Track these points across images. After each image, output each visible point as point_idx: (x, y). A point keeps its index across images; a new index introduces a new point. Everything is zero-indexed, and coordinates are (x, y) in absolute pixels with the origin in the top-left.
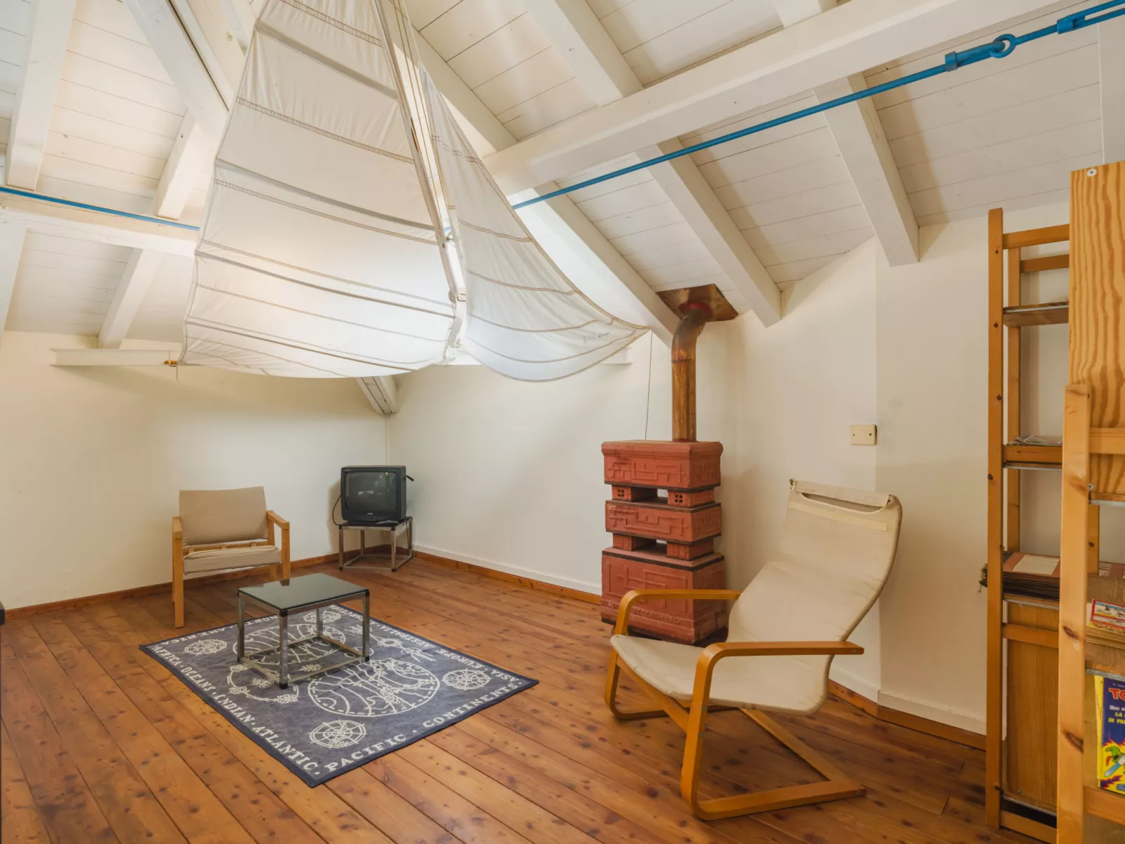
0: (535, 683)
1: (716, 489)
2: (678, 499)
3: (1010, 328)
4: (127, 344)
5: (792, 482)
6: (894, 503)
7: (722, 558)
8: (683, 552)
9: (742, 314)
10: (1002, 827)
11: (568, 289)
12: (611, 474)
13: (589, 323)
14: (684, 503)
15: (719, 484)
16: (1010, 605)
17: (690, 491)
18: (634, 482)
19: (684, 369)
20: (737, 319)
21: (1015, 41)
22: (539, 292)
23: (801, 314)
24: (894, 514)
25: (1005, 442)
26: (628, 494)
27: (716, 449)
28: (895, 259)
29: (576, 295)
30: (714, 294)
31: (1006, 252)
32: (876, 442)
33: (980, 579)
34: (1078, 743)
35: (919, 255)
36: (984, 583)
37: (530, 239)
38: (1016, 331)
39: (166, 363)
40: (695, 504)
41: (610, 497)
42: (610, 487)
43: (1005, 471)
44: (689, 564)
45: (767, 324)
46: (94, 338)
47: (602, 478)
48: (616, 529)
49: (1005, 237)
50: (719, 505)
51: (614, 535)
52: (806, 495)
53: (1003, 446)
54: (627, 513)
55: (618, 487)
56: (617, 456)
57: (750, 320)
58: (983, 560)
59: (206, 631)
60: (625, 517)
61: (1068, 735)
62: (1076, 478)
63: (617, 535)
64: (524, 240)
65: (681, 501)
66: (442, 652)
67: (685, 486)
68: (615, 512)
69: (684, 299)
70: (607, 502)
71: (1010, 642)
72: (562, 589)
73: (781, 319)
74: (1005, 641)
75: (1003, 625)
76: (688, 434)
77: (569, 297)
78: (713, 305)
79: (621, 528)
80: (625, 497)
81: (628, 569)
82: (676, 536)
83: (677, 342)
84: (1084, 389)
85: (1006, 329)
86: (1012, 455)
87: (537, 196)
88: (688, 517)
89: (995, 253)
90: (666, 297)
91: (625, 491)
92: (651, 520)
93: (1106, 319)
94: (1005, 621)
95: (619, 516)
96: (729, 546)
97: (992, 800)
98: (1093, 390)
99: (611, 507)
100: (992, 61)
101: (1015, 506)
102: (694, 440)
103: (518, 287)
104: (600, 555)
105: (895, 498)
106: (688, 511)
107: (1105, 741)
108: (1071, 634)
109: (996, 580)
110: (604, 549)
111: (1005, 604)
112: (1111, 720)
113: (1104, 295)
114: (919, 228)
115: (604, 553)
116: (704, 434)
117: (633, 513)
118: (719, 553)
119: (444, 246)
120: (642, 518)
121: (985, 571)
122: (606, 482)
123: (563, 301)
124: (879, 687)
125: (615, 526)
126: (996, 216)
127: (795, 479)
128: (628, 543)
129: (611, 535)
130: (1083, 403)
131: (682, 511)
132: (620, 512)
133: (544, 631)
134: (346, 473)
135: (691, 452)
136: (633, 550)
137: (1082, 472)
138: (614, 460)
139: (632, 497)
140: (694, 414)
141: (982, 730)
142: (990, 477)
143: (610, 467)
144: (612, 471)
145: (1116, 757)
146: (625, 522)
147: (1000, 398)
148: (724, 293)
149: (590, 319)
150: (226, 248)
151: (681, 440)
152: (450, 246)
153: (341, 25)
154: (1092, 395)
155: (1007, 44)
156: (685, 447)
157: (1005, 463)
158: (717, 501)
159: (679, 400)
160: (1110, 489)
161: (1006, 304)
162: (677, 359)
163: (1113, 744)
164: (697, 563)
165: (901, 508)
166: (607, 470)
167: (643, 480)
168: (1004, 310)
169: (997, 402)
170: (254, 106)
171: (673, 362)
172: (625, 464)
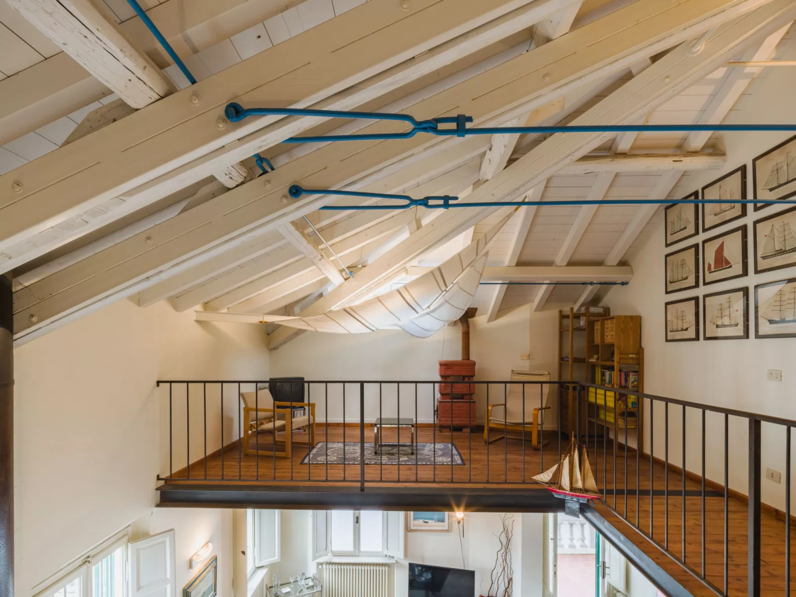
5: (512, 371)
17: (468, 377)
27: (474, 363)
28: (536, 310)
32: (530, 359)
39: (261, 322)
40: (469, 381)
50: (474, 382)
52: (517, 374)
55: (444, 377)
56: (444, 366)
60: (446, 387)
76: (467, 357)
79: (447, 392)
83: (465, 325)
92: (460, 388)
102: (469, 360)
120: (455, 388)
125: (444, 392)
127: (514, 370)
128: (446, 396)
135: (469, 363)
144: (442, 371)
151: (465, 360)
156: (467, 362)
159: (466, 347)
162: (465, 332)
166: (440, 370)
171: (463, 333)
172: (449, 369)
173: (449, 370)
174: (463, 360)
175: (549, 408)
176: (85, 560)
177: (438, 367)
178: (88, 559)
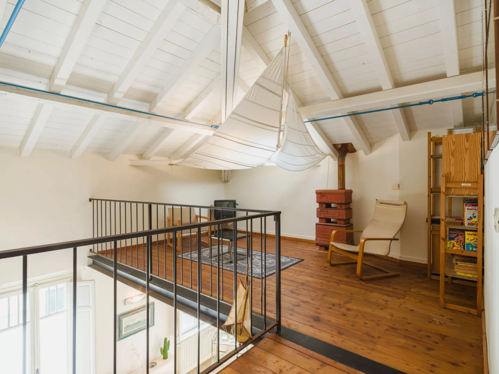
0: (303, 260)
1: (351, 204)
2: (341, 206)
3: (433, 159)
4: (153, 158)
5: (376, 200)
6: (405, 203)
7: (352, 225)
8: (342, 222)
9: (358, 151)
10: (431, 279)
11: (314, 145)
12: (319, 200)
13: (315, 154)
14: (343, 208)
15: (351, 202)
16: (433, 226)
17: (344, 204)
18: (327, 202)
19: (341, 168)
20: (356, 152)
21: (433, 102)
22: (306, 146)
23: (377, 153)
24: (405, 206)
25: (432, 187)
26: (324, 206)
27: (350, 192)
28: (404, 139)
29: (315, 147)
30: (350, 145)
31: (432, 142)
32: (399, 189)
33: (426, 221)
34: (444, 239)
35: (410, 139)
36: (427, 221)
37: (308, 132)
38: (434, 160)
39: (169, 164)
40: (346, 208)
41: (318, 207)
42: (318, 204)
43: (432, 194)
44: (345, 226)
45: (366, 155)
46: (141, 156)
47: (316, 201)
48: (321, 216)
49: (431, 139)
50: (351, 208)
51: (319, 218)
52: (380, 203)
53: (431, 188)
54: (324, 211)
55: (321, 203)
56: (321, 194)
57: (361, 153)
58: (427, 216)
59: (187, 252)
60: (323, 213)
61: (442, 238)
62: (443, 192)
63: (320, 218)
64: (306, 132)
65: (342, 207)
66: (270, 254)
67: (343, 202)
68: (320, 211)
69: (340, 146)
70: (317, 208)
71: (433, 235)
72: (296, 239)
73: (371, 153)
74: (432, 235)
75: (431, 231)
76: (343, 187)
77: (314, 147)
78: (349, 148)
79: (322, 216)
80: (323, 207)
81: (325, 228)
82: (340, 217)
83: (340, 159)
84: (444, 176)
85: (432, 159)
86: (433, 191)
87: (308, 121)
88: (344, 212)
89: (429, 143)
90: (335, 146)
91: (323, 205)
92: (332, 213)
93: (448, 163)
94: (432, 230)
95: (321, 212)
96: (354, 221)
97: (429, 273)
98: (446, 176)
99: (318, 210)
100: (428, 104)
101: (434, 204)
102: (345, 189)
103: (300, 144)
104: (315, 225)
105: (406, 202)
106: (344, 210)
107: (449, 240)
108: (443, 220)
109: (429, 221)
110: (316, 223)
111: (432, 226)
112: (450, 237)
113: (448, 159)
114: (410, 131)
115: (316, 224)
116: (347, 187)
117: (326, 211)
118: (351, 223)
119: (280, 133)
120: (329, 213)
121: (427, 219)
122: (317, 202)
123: (312, 149)
124: (399, 255)
125: (320, 215)
126: (429, 134)
127: (377, 199)
128: (324, 220)
129: (318, 218)
130: (444, 178)
131: (342, 210)
132: (322, 211)
133: (297, 249)
134: (216, 202)
135: (345, 192)
136: (326, 222)
137: (444, 191)
138: (320, 195)
139: (325, 206)
140: (345, 181)
141: (426, 263)
142: (428, 196)
143: (318, 197)
144: (319, 199)
145: (450, 243)
146: (323, 214)
147: (430, 177)
148: (354, 145)
149: (316, 153)
150: (224, 134)
151: (341, 189)
152: (281, 133)
153: (274, 82)
154: (446, 177)
155: (432, 102)
156: (343, 191)
157: (432, 192)
158: (351, 207)
159: (340, 178)
160: (449, 194)
161: (432, 155)
162: (340, 165)
163: (450, 241)
164: (347, 225)
165: (407, 205)
166: (317, 198)
167: (328, 201)
168: (431, 156)
169: (430, 178)
170: (248, 100)
171: (338, 165)
172: (323, 196)
173: (323, 198)
174: (339, 189)
175: (398, 239)
176: (34, 285)
177: (315, 195)
178: (36, 285)
